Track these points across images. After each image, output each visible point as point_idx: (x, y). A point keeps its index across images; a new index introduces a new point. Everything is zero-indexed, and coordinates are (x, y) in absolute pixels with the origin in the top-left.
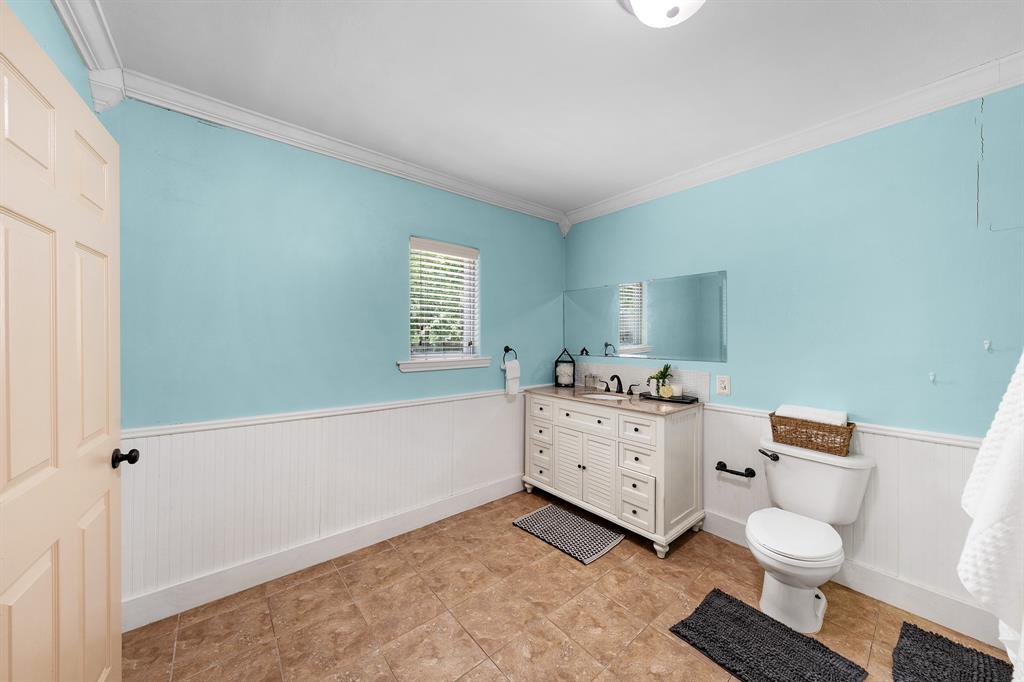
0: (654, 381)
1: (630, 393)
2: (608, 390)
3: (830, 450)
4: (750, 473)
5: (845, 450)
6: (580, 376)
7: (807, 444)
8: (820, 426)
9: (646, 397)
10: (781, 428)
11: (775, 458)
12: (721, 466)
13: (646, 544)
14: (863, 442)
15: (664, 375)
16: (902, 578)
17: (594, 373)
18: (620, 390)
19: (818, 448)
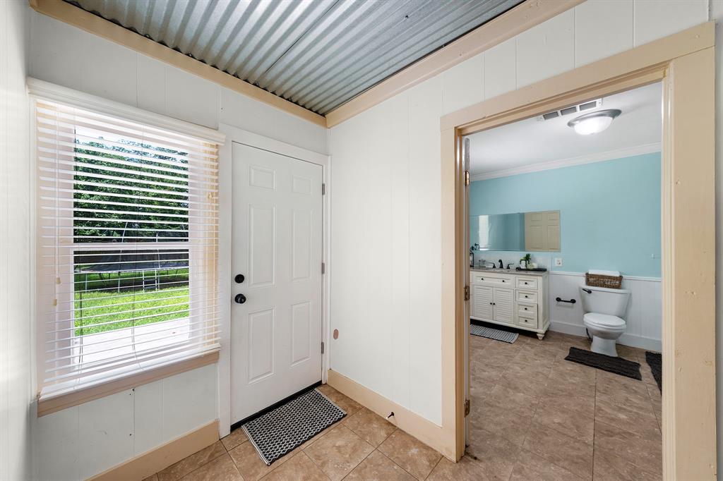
0: (524, 262)
1: (508, 268)
2: (494, 267)
3: (613, 287)
4: (573, 301)
5: (618, 287)
6: (477, 261)
7: (604, 285)
8: (610, 277)
9: (519, 269)
10: (591, 280)
11: (590, 292)
12: (558, 300)
13: (533, 335)
14: (625, 283)
15: (527, 258)
16: (642, 336)
17: (484, 259)
18: (501, 267)
19: (608, 287)
